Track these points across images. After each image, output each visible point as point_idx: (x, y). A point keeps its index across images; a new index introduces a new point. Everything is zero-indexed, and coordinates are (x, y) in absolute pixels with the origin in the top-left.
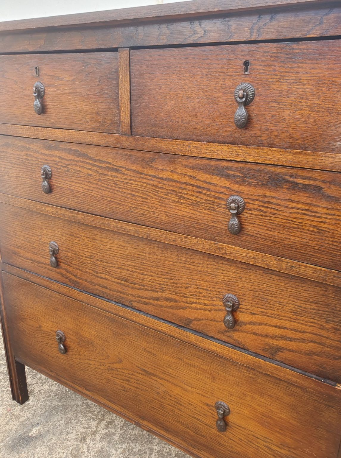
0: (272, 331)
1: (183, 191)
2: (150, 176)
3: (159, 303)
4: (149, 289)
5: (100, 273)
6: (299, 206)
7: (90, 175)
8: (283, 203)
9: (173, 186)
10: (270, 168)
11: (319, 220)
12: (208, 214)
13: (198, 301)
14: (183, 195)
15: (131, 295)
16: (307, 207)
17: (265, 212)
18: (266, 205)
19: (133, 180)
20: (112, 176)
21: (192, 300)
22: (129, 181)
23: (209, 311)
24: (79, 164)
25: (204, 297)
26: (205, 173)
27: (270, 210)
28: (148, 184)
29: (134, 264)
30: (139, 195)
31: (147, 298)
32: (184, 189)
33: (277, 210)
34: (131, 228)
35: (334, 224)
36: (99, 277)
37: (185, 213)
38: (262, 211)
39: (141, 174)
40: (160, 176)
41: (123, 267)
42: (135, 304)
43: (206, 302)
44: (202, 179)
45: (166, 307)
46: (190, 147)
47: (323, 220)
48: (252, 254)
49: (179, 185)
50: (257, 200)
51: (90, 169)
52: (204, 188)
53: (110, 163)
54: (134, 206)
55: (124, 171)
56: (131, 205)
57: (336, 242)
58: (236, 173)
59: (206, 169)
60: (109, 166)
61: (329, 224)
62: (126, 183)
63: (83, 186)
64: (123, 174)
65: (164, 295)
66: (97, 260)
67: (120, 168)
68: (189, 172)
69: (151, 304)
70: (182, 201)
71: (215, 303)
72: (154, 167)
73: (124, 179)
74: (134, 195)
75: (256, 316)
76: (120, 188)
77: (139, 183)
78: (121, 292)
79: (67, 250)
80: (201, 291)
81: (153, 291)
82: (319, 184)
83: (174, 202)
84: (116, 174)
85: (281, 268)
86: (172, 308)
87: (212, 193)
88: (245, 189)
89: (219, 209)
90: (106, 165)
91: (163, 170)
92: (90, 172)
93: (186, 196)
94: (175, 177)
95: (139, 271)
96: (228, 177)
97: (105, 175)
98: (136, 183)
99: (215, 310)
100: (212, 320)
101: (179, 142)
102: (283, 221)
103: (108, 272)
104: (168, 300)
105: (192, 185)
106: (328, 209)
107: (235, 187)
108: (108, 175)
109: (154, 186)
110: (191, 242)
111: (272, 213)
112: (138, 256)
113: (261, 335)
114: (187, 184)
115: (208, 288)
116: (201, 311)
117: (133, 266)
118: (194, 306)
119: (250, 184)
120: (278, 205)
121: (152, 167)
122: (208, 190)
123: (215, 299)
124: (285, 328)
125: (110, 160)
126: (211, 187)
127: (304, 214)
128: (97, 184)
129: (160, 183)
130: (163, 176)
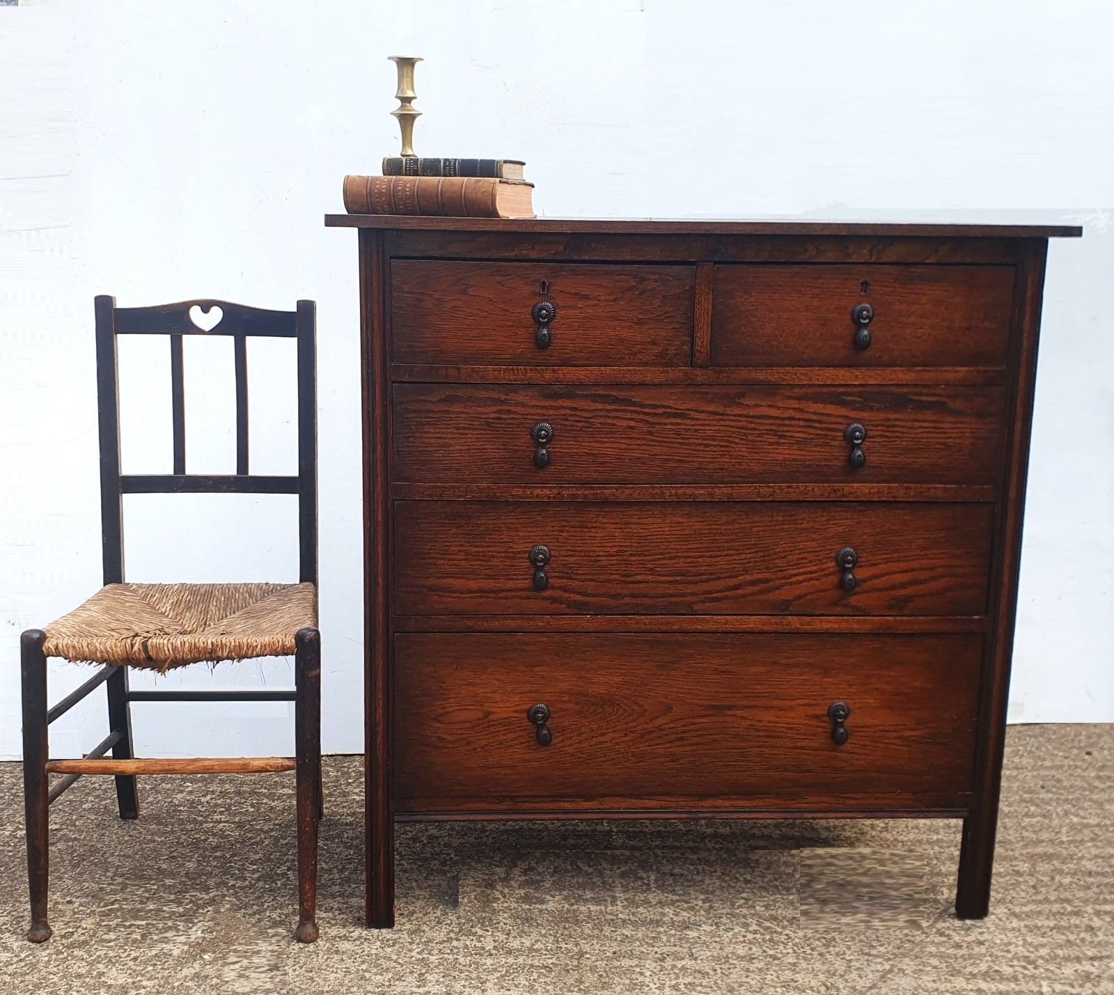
0: (898, 578)
1: (785, 428)
2: (735, 416)
3: (740, 592)
4: (723, 575)
5: (636, 574)
6: (925, 424)
7: (632, 428)
8: (909, 424)
9: (771, 424)
10: (893, 389)
11: (946, 436)
12: (819, 452)
13: (801, 571)
14: (786, 434)
15: (692, 594)
16: (933, 425)
17: (889, 437)
18: (891, 429)
19: (708, 425)
20: (672, 424)
21: (793, 572)
22: (700, 427)
23: (817, 579)
24: (613, 414)
25: (810, 562)
26: (816, 403)
27: (894, 434)
28: (731, 427)
29: (699, 546)
30: (715, 443)
31: (718, 592)
32: (787, 425)
33: (903, 433)
34: (701, 491)
35: (961, 438)
36: (632, 582)
37: (787, 456)
38: (887, 437)
39: (722, 415)
40: (751, 414)
41: (678, 554)
42: (696, 607)
43: (812, 568)
44: (812, 410)
45: (752, 594)
46: (796, 374)
47: (950, 435)
48: (877, 488)
49: (779, 422)
50: (880, 425)
51: (632, 419)
52: (814, 421)
53: (670, 407)
54: (706, 460)
55: (693, 414)
56: (703, 460)
57: (964, 455)
58: (855, 398)
59: (816, 398)
60: (669, 410)
61: (955, 438)
62: (696, 431)
63: (616, 445)
64: (693, 419)
65: (749, 578)
66: (631, 555)
67: (687, 412)
68: (795, 404)
69: (726, 598)
70: (782, 441)
71: (825, 566)
72: (743, 404)
73: (693, 425)
74: (707, 446)
75: (880, 566)
76: (684, 439)
77: (717, 428)
78: (672, 595)
79: (570, 553)
80: (805, 555)
81: (730, 577)
82: (943, 399)
83: (771, 444)
84: (679, 421)
85: (909, 497)
86: (761, 592)
87: (825, 425)
88: (864, 415)
89: (833, 443)
90: (663, 410)
91: (757, 406)
92: (632, 424)
93: (789, 434)
94: (773, 412)
95: (707, 554)
96: (844, 404)
97: (660, 424)
98: (713, 428)
99: (826, 575)
100: (822, 591)
101: (781, 370)
103: (652, 570)
104: (753, 583)
105: (799, 419)
106: (954, 423)
107: (853, 414)
108: (666, 424)
109: (742, 428)
110: (795, 491)
111: (898, 438)
112: (706, 531)
113: (886, 589)
114: (791, 419)
115: (816, 549)
116: (806, 583)
117: (698, 548)
118: (794, 579)
119: (872, 409)
120: (903, 427)
121: (739, 403)
122: (820, 422)
123: (825, 561)
124: (912, 570)
125: (670, 403)
126: (824, 418)
127: (931, 432)
128: (643, 439)
129: (750, 422)
130: (755, 414)
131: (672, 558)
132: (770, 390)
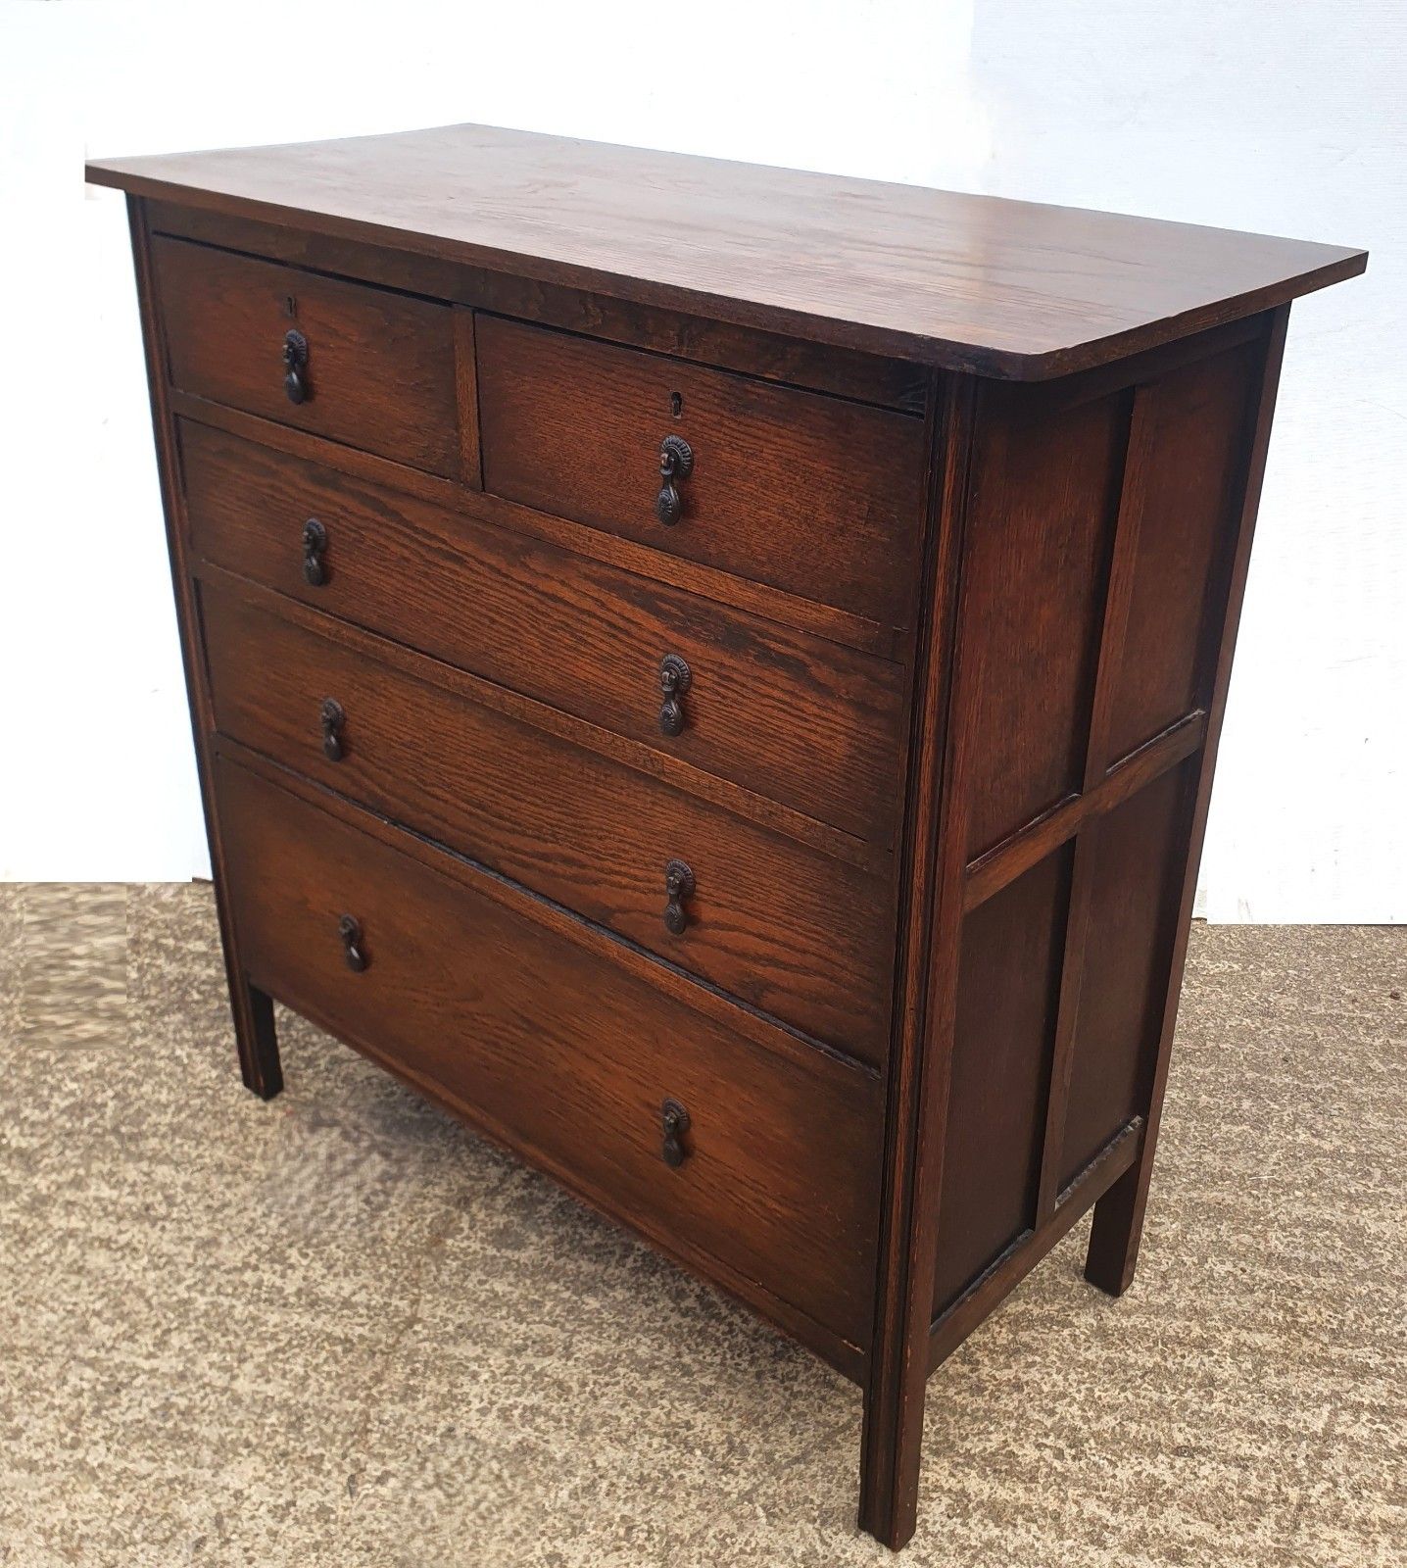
0: (753, 944)
1: (585, 628)
2: (521, 583)
3: (551, 866)
4: (530, 832)
5: (433, 785)
6: (776, 693)
7: (407, 560)
9: (567, 615)
10: (726, 612)
11: (809, 726)
12: (630, 684)
13: (623, 869)
14: (585, 637)
15: (498, 843)
16: (787, 698)
17: (724, 697)
18: (725, 683)
19: (491, 588)
20: (450, 571)
21: (612, 866)
22: (483, 588)
23: (644, 893)
24: (385, 531)
25: (634, 861)
26: (622, 599)
27: (730, 693)
28: (520, 601)
29: (499, 773)
30: (504, 621)
31: (527, 854)
32: (585, 623)
33: (742, 696)
34: (490, 692)
35: (831, 738)
36: (430, 794)
37: (590, 676)
38: (719, 694)
39: (506, 576)
40: (541, 588)
41: (476, 776)
42: (502, 865)
43: (637, 872)
44: (618, 610)
45: (566, 877)
46: (590, 539)
47: (812, 726)
48: (707, 778)
49: (576, 614)
50: (712, 671)
51: (406, 547)
52: (621, 630)
53: (444, 542)
54: (493, 643)
55: (472, 564)
56: (489, 642)
57: (836, 772)
58: (674, 610)
59: (624, 591)
60: (443, 546)
61: (824, 737)
62: (478, 591)
63: (393, 581)
64: (471, 571)
65: (560, 849)
66: (425, 753)
67: (466, 558)
68: (593, 590)
69: (536, 867)
70: (583, 649)
71: (653, 876)
72: (528, 567)
73: (474, 581)
74: (493, 621)
75: (726, 911)
76: (466, 599)
77: (502, 596)
78: (474, 834)
79: (362, 722)
80: (627, 847)
81: (538, 838)
82: (802, 656)
83: (569, 648)
84: (457, 568)
85: (754, 814)
86: (576, 879)
87: (635, 642)
88: (689, 644)
89: (647, 677)
90: (439, 545)
91: (547, 576)
92: (406, 554)
93: (590, 640)
94: (569, 595)
95: (509, 791)
96: (658, 613)
97: (437, 565)
98: (497, 594)
99: (655, 891)
100: (650, 913)
101: (571, 525)
102: (753, 719)
103: (450, 787)
104: (565, 860)
105: (602, 620)
107: (673, 637)
108: (443, 568)
109: (532, 607)
110: (601, 738)
111: (734, 701)
112: (505, 755)
114: (590, 614)
115: (640, 844)
116: (630, 892)
117: (497, 777)
118: (615, 879)
119: (696, 636)
120: (744, 686)
121: (523, 564)
122: (629, 634)
123: (654, 868)
125: (445, 536)
126: (634, 630)
127: (784, 711)
128: (420, 582)
129: (542, 602)
130: (546, 590)
131: (471, 779)
132: (560, 553)
